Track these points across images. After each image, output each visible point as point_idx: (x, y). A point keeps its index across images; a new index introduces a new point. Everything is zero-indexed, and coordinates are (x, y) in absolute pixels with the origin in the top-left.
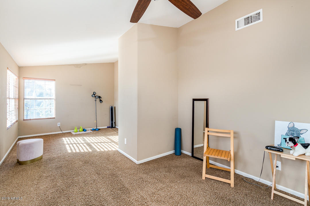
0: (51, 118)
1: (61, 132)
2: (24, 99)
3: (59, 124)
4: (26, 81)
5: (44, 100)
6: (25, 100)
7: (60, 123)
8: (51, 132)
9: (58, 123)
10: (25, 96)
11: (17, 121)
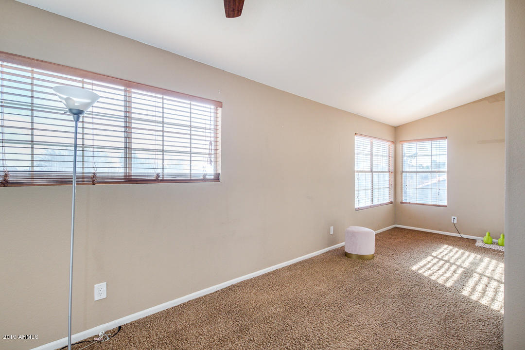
0: (439, 206)
1: (457, 235)
2: (402, 172)
3: (454, 219)
4: (406, 145)
5: (430, 174)
6: (403, 174)
7: (456, 218)
8: (440, 230)
9: (453, 217)
10: (404, 168)
11: (391, 203)
